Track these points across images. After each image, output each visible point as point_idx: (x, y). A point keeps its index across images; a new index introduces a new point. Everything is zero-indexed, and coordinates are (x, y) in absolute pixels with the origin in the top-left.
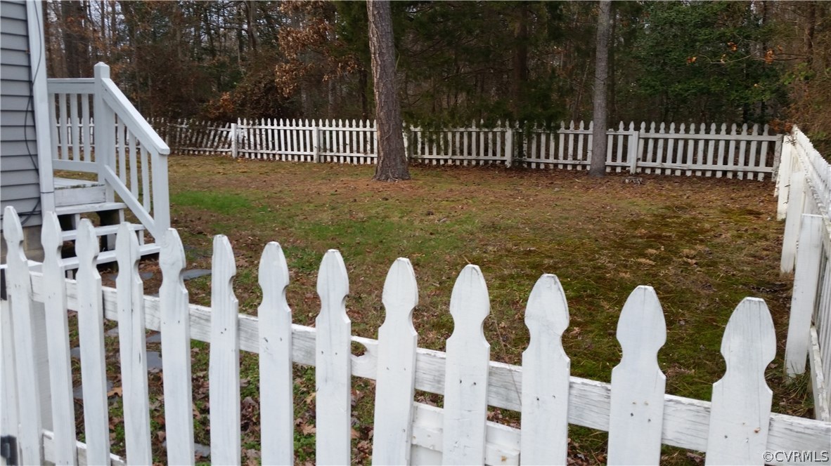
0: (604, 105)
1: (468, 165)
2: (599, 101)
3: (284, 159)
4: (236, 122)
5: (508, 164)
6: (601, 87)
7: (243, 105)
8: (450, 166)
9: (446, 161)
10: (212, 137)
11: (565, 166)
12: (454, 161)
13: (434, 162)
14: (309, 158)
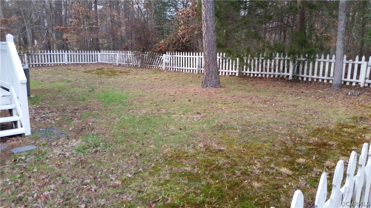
0: (342, 46)
1: (269, 77)
2: (339, 44)
3: (184, 71)
4: (166, 53)
5: (290, 78)
6: (341, 36)
7: (169, 46)
8: (260, 78)
9: (258, 75)
10: (157, 60)
11: (323, 80)
12: (262, 75)
13: (252, 75)
14: (194, 71)
